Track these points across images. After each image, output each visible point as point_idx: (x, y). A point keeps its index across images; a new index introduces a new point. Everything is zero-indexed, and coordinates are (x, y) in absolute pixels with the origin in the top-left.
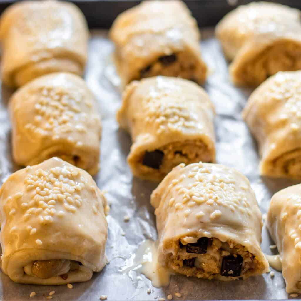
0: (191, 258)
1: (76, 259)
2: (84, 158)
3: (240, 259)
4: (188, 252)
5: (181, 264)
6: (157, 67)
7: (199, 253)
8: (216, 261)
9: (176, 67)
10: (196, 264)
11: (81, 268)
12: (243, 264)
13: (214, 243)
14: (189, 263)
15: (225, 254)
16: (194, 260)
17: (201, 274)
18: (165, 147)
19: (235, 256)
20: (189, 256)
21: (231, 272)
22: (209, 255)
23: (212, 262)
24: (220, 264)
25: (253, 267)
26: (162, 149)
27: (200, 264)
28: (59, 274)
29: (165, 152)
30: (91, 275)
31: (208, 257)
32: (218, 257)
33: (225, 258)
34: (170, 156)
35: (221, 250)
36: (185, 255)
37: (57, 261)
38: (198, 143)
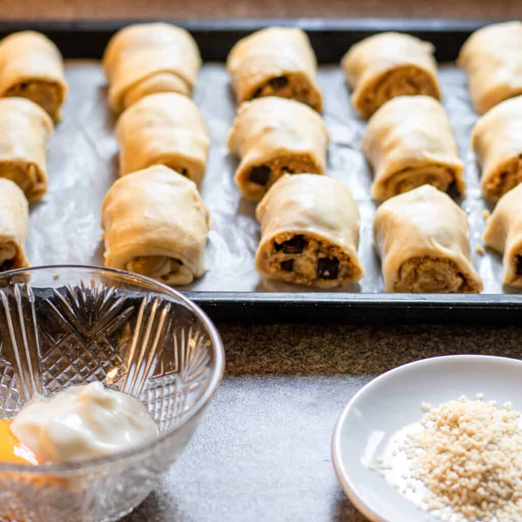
0: (288, 259)
1: (177, 256)
2: (191, 171)
3: (336, 261)
4: (285, 252)
5: (279, 266)
6: (268, 90)
7: (295, 253)
8: (312, 262)
9: (287, 90)
10: (295, 268)
11: (182, 269)
12: (340, 267)
13: (310, 244)
14: (287, 266)
15: (321, 255)
16: (292, 261)
17: (300, 279)
18: (272, 162)
19: (331, 258)
20: (287, 257)
21: (327, 273)
22: (305, 255)
23: (309, 263)
24: (317, 266)
25: (350, 272)
26: (268, 165)
27: (299, 267)
28: (160, 274)
29: (273, 168)
30: (191, 278)
31: (304, 258)
32: (314, 258)
33: (320, 261)
34: (277, 173)
35: (317, 252)
36: (282, 256)
37: (158, 258)
38: (305, 159)
